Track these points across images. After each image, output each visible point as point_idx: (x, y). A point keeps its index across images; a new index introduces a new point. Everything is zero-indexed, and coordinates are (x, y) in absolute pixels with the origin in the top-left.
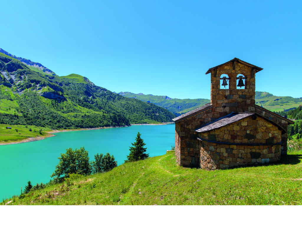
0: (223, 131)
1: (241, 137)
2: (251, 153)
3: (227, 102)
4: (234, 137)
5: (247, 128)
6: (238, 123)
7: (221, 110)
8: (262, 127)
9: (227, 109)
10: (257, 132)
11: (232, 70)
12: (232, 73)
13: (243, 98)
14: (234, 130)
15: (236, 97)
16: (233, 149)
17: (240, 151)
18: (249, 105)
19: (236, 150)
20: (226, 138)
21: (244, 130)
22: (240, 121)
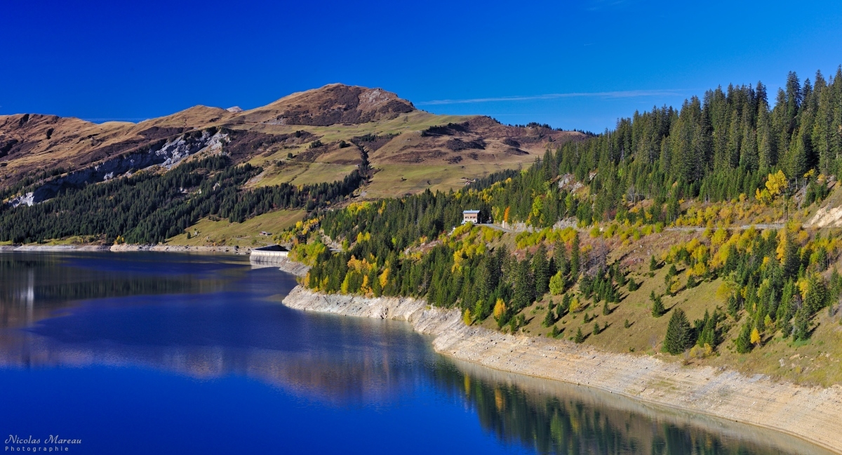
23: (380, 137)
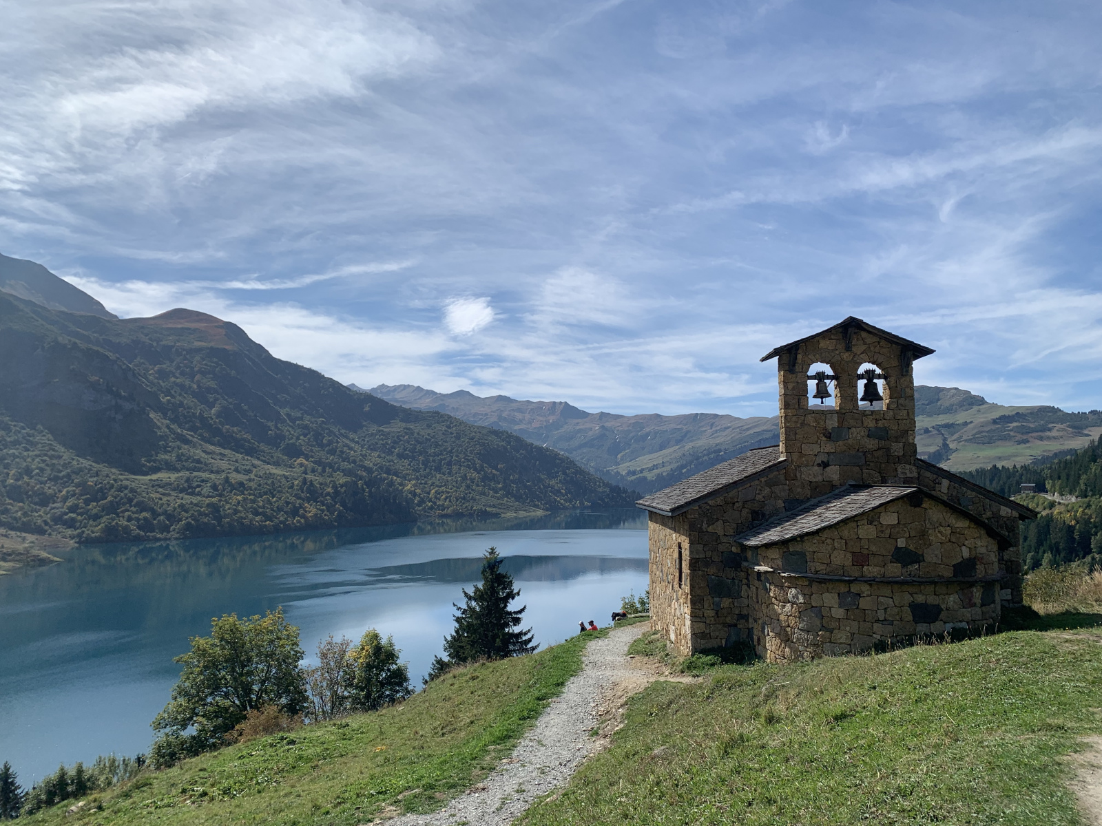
0: (829, 541)
1: (881, 558)
2: (914, 607)
3: (833, 451)
4: (861, 559)
5: (898, 533)
6: (871, 516)
7: (814, 477)
8: (942, 529)
9: (833, 473)
10: (925, 544)
11: (843, 351)
12: (843, 359)
13: (879, 438)
14: (860, 537)
15: (857, 435)
16: (859, 595)
17: (881, 599)
18: (899, 460)
19: (868, 598)
20: (838, 563)
21: (889, 537)
22: (876, 511)
23: (957, 425)
